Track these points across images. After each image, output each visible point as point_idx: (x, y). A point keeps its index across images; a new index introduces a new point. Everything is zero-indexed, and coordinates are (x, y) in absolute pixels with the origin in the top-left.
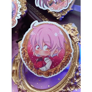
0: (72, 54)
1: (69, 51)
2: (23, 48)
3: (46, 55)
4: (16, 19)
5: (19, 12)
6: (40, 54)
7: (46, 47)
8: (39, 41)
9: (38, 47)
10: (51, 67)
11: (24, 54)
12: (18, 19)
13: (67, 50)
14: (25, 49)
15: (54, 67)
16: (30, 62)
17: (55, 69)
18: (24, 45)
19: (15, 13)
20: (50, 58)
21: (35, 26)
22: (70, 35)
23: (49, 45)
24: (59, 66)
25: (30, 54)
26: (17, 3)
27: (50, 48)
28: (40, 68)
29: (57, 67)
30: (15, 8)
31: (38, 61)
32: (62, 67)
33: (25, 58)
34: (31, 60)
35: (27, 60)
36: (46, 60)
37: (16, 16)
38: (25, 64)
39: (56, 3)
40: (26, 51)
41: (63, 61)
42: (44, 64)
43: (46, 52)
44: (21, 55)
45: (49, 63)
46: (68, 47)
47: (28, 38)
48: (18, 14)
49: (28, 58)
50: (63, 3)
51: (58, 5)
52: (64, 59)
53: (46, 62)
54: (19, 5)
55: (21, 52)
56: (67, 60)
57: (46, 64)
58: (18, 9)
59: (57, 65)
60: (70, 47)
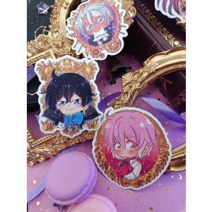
3: (131, 156)
4: (121, 37)
5: (122, 23)
6: (122, 156)
8: (119, 136)
12: (123, 38)
19: (116, 26)
26: (116, 5)
28: (126, 177)
30: (115, 17)
31: (121, 165)
36: (133, 163)
37: (119, 31)
42: (130, 170)
45: (137, 167)
48: (122, 28)
53: (133, 166)
54: (120, 10)
57: (133, 169)
58: (120, 19)
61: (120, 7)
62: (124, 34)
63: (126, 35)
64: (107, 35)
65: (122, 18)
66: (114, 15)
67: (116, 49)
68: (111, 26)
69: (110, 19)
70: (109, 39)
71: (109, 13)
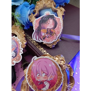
0: (62, 77)
1: (60, 76)
2: (28, 76)
3: (45, 80)
4: (20, 54)
5: (21, 48)
6: (40, 79)
7: (45, 74)
8: (39, 70)
9: (38, 74)
10: (49, 88)
11: (30, 80)
12: (22, 54)
13: (59, 75)
14: (29, 77)
15: (52, 87)
16: (34, 85)
17: (52, 88)
18: (29, 74)
19: (18, 49)
20: (48, 81)
21: (35, 60)
22: (59, 65)
23: (46, 72)
24: (55, 86)
25: (34, 80)
26: (18, 41)
27: (47, 75)
28: (42, 89)
29: (53, 87)
30: (17, 46)
31: (40, 84)
32: (57, 87)
33: (30, 83)
34: (35, 84)
35: (32, 84)
36: (45, 83)
37: (19, 52)
38: (31, 87)
39: (48, 37)
40: (31, 78)
41: (57, 83)
42: (44, 86)
43: (45, 78)
44: (27, 81)
45: (47, 85)
46: (59, 73)
47: (31, 69)
48: (21, 50)
49: (32, 82)
50: (53, 37)
51: (49, 39)
52: (57, 82)
53: (45, 84)
54: (19, 43)
55: (27, 79)
56: (60, 82)
57: (45, 86)
58: (19, 46)
59: (53, 86)
60: (61, 73)
61: (19, 41)
62: (22, 53)
63: (23, 53)
64: (15, 54)
65: (20, 46)
66: (17, 45)
67: (19, 59)
68: (16, 50)
69: (16, 47)
70: (16, 56)
71: (15, 44)
